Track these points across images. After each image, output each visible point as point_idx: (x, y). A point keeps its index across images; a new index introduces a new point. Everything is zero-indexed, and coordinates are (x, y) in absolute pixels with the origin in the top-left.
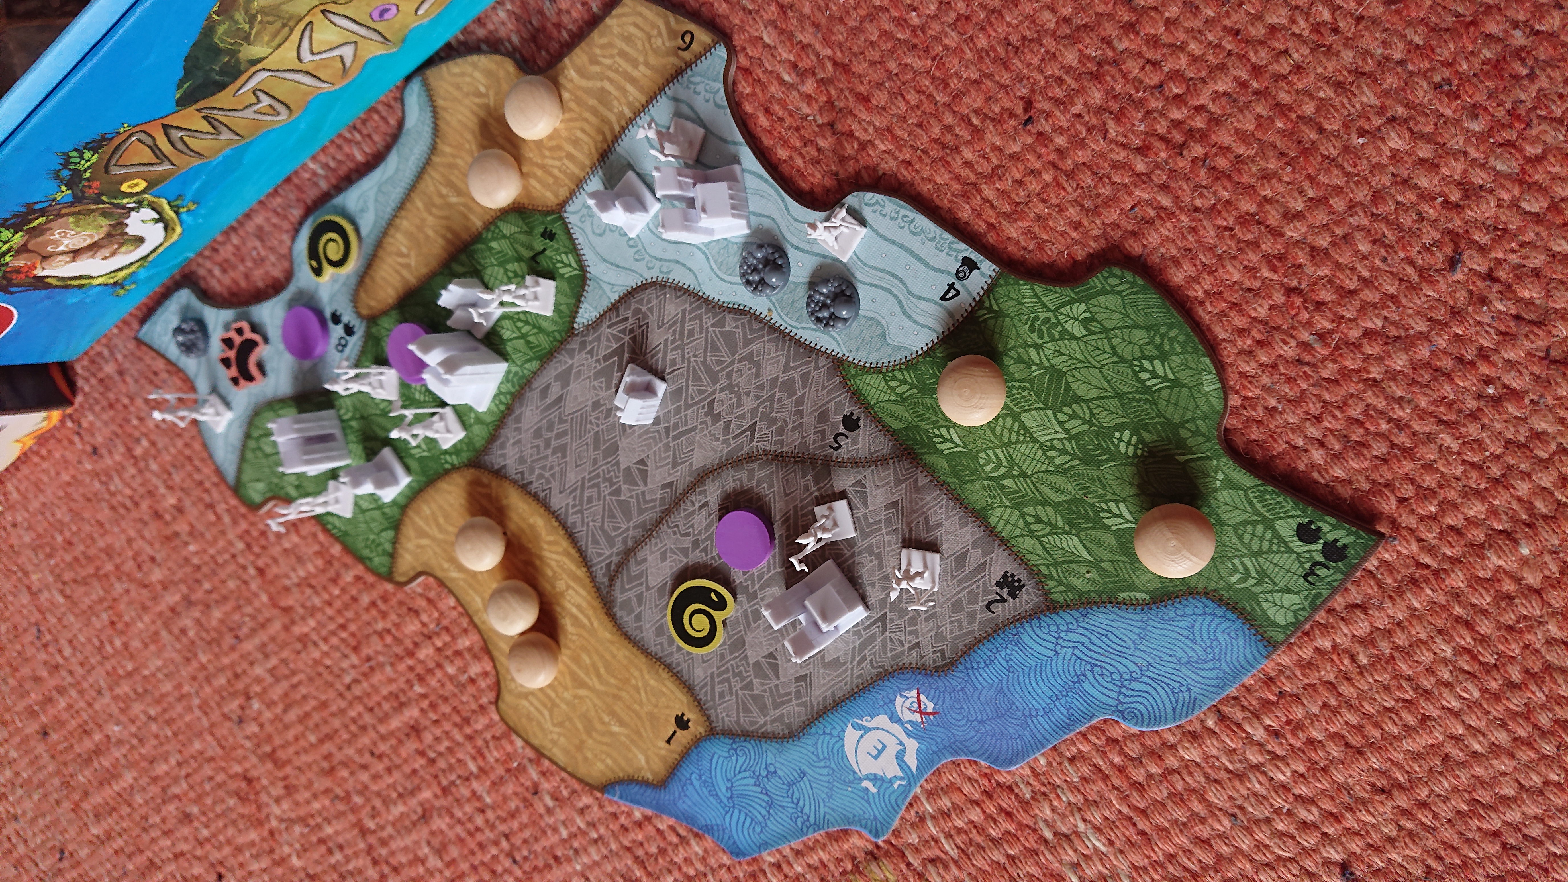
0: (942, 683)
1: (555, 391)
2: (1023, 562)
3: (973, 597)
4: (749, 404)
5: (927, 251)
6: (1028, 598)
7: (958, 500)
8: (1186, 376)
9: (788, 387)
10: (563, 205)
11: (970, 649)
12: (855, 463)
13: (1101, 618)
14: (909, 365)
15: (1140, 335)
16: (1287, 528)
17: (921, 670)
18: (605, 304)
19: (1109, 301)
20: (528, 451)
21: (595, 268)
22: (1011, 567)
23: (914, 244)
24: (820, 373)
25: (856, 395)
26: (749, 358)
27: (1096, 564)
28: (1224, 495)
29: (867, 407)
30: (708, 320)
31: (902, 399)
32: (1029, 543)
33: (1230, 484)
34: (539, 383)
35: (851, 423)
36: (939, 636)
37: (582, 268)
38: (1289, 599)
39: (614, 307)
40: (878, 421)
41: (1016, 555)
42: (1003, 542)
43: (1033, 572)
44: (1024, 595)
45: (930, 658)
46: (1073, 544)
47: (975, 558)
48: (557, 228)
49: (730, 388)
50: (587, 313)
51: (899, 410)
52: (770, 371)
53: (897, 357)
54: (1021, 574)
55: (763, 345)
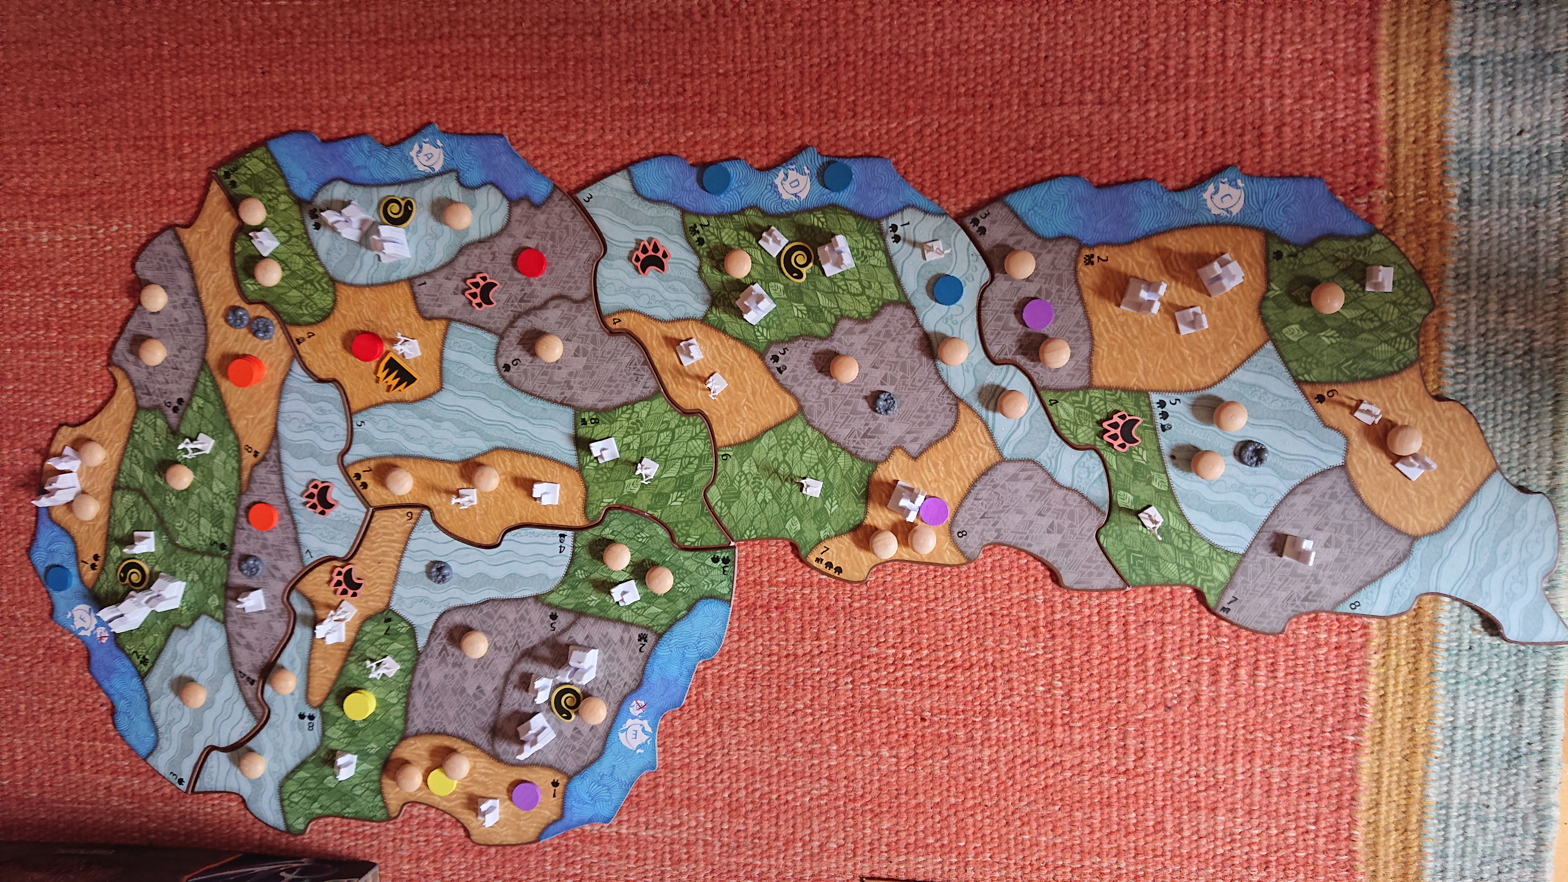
0: (642, 690)
1: (424, 682)
2: (642, 627)
3: (634, 651)
4: (510, 635)
5: (545, 539)
6: (651, 638)
7: (608, 619)
8: (652, 533)
9: (522, 618)
10: (388, 604)
11: (644, 670)
12: (564, 631)
13: (678, 629)
14: (563, 582)
15: (631, 528)
16: (709, 562)
17: (633, 691)
18: (427, 633)
19: (615, 522)
20: (426, 716)
21: (415, 621)
22: (640, 631)
23: (539, 540)
24: (531, 606)
25: (550, 605)
26: (500, 617)
27: (665, 612)
28: (687, 563)
29: (556, 607)
30: (475, 613)
31: (567, 596)
32: (640, 619)
33: (686, 559)
34: (415, 683)
35: (554, 617)
36: (631, 674)
37: (410, 624)
38: (725, 583)
39: (432, 632)
40: (564, 610)
41: (638, 626)
42: (632, 624)
43: (648, 628)
44: (649, 638)
45: (633, 684)
46: (654, 609)
47: (626, 637)
48: (390, 615)
49: (499, 633)
50: (422, 641)
51: (569, 601)
52: (512, 616)
53: (557, 582)
54: (644, 632)
55: (504, 609)
